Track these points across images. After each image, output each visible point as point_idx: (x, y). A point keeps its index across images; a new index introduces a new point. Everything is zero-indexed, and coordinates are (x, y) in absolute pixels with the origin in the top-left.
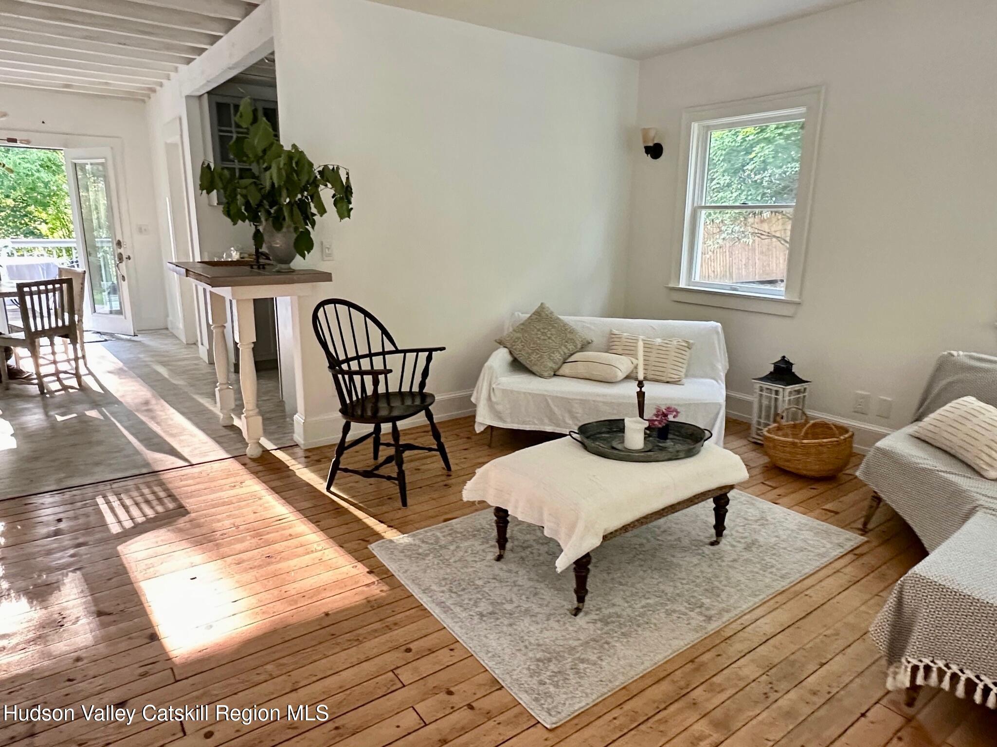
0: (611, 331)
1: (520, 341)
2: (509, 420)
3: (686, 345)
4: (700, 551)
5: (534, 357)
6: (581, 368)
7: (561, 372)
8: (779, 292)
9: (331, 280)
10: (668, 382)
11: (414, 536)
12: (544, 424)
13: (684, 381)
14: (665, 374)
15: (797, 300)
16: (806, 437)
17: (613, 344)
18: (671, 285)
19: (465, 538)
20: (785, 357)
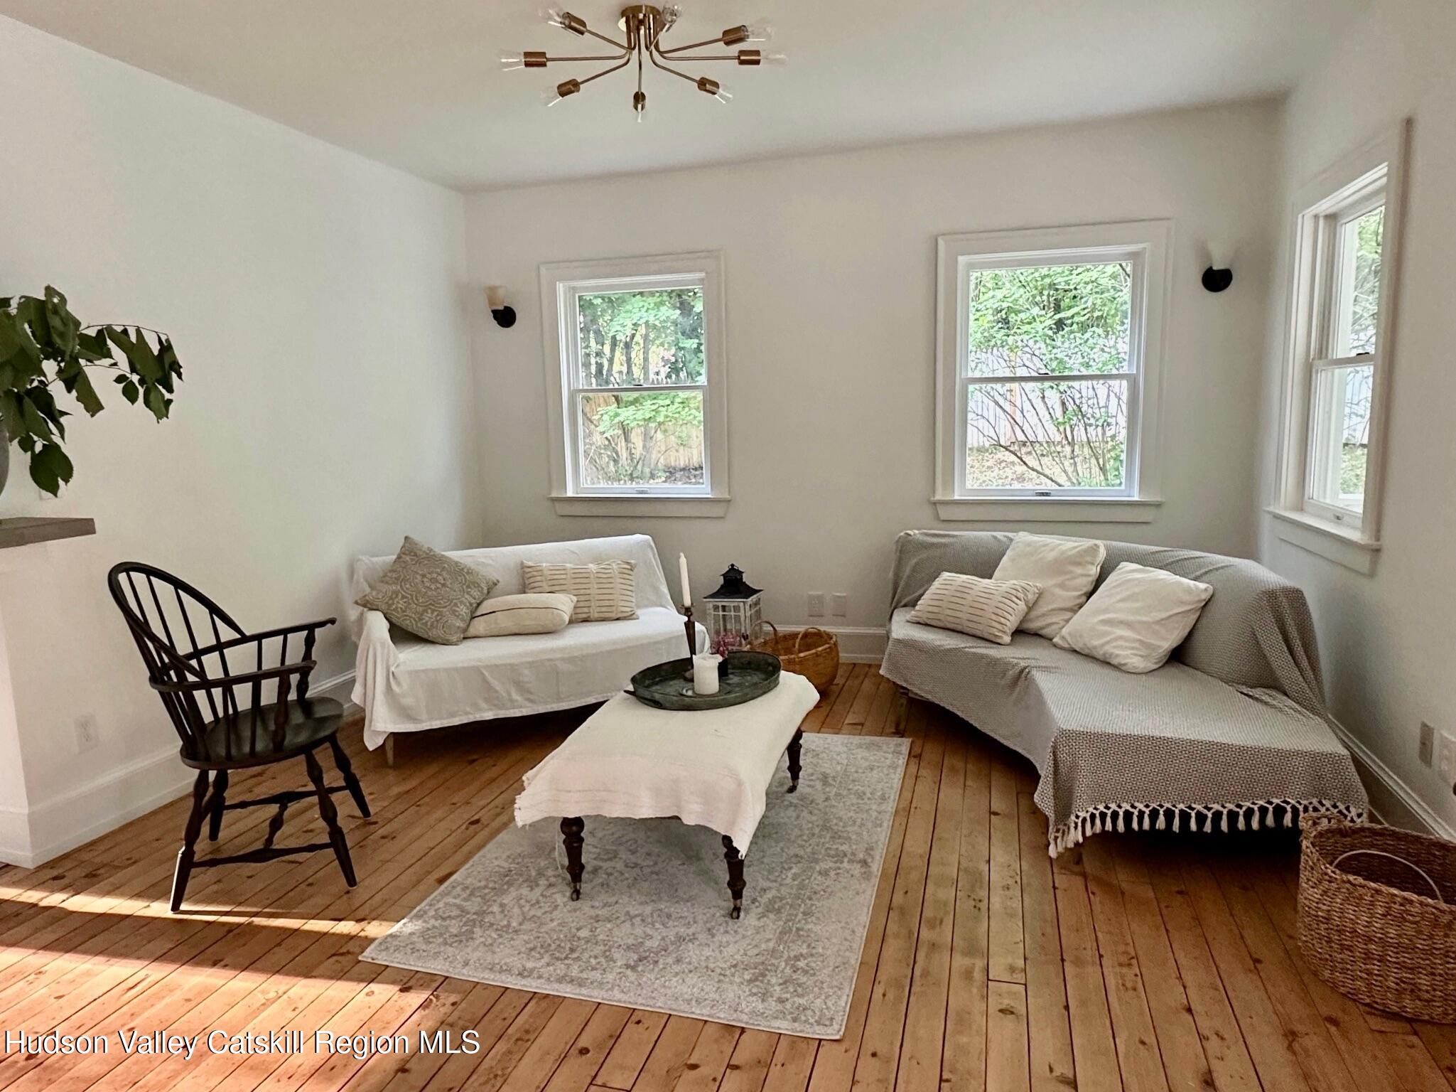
0: (522, 563)
1: (400, 596)
2: (424, 716)
3: (629, 567)
4: (786, 803)
5: (428, 617)
6: (504, 621)
7: (472, 631)
8: (702, 489)
9: (93, 532)
10: (618, 619)
11: (418, 917)
12: (480, 710)
13: (639, 612)
14: (614, 608)
15: (727, 496)
16: (800, 651)
17: (531, 580)
18: (554, 494)
19: (499, 892)
20: (733, 565)
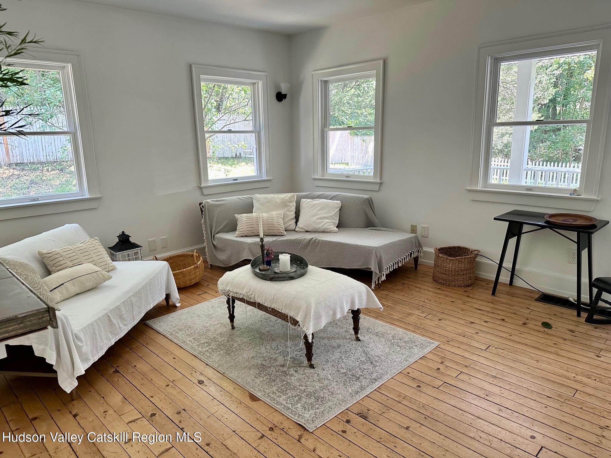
6: (72, 288)
10: (110, 271)
14: (107, 266)
15: (99, 196)
20: (123, 232)
